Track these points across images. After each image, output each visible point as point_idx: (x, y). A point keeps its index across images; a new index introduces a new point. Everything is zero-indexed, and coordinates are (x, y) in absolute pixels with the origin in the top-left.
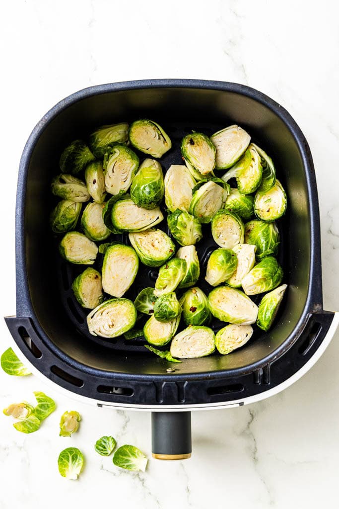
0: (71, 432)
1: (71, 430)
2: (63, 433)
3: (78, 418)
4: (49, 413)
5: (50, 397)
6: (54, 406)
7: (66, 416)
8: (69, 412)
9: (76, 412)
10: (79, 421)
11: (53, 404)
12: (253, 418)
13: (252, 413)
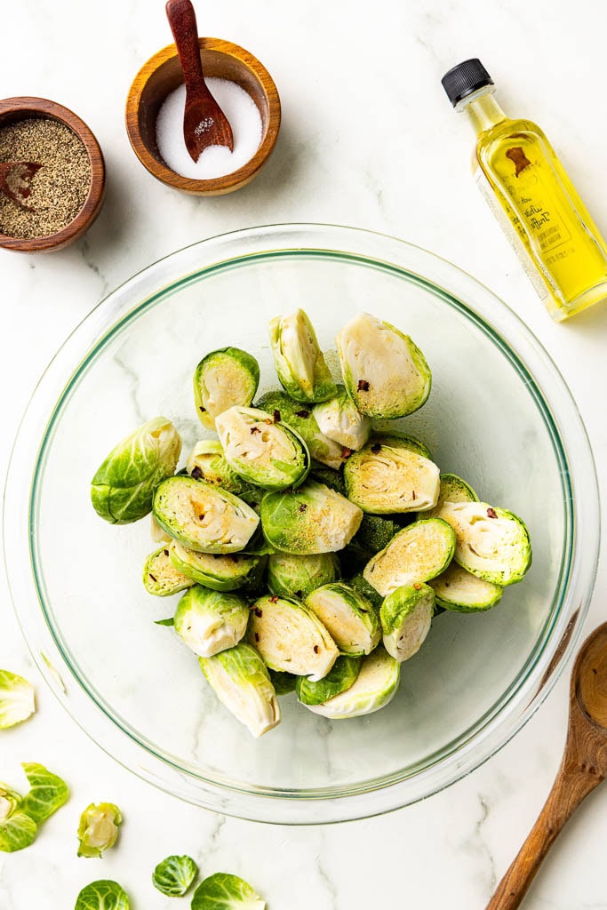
0: (102, 847)
1: (102, 843)
2: (86, 850)
3: (117, 816)
4: (55, 807)
5: (56, 774)
6: (64, 794)
7: (91, 813)
8: (97, 805)
9: (111, 805)
10: (119, 824)
11: (64, 789)
12: (487, 813)
13: (484, 801)
